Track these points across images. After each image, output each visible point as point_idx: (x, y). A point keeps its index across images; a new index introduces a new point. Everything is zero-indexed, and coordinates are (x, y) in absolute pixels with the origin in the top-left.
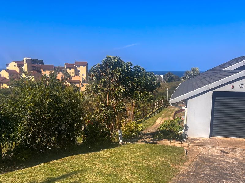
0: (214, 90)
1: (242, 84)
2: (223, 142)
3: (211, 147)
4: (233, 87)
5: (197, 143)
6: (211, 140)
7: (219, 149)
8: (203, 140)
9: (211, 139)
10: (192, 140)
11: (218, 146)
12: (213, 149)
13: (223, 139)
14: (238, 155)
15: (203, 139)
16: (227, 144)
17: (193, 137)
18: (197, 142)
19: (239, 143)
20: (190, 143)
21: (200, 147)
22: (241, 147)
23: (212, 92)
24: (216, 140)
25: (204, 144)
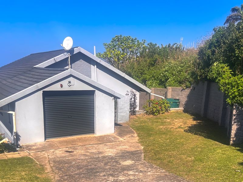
0: (44, 90)
1: (70, 82)
2: (60, 142)
3: (53, 150)
4: (62, 86)
5: (35, 149)
6: (48, 143)
7: (62, 150)
8: (40, 145)
9: (46, 142)
10: (29, 148)
11: (59, 147)
12: (56, 151)
13: (59, 140)
14: (82, 151)
15: (38, 143)
16: (66, 144)
17: (27, 144)
18: (35, 147)
19: (75, 141)
20: (29, 151)
21: (43, 152)
22: (78, 144)
23: (41, 92)
24: (52, 142)
25: (43, 149)
